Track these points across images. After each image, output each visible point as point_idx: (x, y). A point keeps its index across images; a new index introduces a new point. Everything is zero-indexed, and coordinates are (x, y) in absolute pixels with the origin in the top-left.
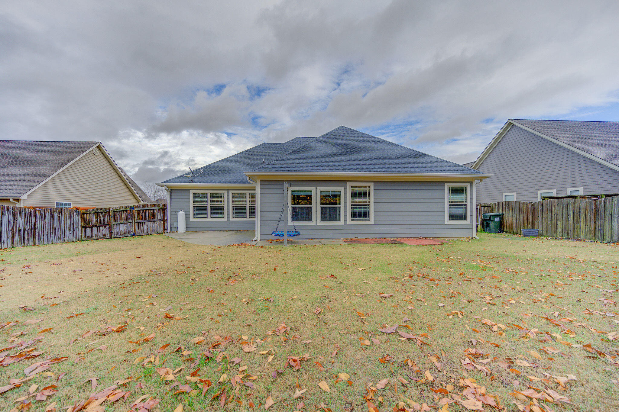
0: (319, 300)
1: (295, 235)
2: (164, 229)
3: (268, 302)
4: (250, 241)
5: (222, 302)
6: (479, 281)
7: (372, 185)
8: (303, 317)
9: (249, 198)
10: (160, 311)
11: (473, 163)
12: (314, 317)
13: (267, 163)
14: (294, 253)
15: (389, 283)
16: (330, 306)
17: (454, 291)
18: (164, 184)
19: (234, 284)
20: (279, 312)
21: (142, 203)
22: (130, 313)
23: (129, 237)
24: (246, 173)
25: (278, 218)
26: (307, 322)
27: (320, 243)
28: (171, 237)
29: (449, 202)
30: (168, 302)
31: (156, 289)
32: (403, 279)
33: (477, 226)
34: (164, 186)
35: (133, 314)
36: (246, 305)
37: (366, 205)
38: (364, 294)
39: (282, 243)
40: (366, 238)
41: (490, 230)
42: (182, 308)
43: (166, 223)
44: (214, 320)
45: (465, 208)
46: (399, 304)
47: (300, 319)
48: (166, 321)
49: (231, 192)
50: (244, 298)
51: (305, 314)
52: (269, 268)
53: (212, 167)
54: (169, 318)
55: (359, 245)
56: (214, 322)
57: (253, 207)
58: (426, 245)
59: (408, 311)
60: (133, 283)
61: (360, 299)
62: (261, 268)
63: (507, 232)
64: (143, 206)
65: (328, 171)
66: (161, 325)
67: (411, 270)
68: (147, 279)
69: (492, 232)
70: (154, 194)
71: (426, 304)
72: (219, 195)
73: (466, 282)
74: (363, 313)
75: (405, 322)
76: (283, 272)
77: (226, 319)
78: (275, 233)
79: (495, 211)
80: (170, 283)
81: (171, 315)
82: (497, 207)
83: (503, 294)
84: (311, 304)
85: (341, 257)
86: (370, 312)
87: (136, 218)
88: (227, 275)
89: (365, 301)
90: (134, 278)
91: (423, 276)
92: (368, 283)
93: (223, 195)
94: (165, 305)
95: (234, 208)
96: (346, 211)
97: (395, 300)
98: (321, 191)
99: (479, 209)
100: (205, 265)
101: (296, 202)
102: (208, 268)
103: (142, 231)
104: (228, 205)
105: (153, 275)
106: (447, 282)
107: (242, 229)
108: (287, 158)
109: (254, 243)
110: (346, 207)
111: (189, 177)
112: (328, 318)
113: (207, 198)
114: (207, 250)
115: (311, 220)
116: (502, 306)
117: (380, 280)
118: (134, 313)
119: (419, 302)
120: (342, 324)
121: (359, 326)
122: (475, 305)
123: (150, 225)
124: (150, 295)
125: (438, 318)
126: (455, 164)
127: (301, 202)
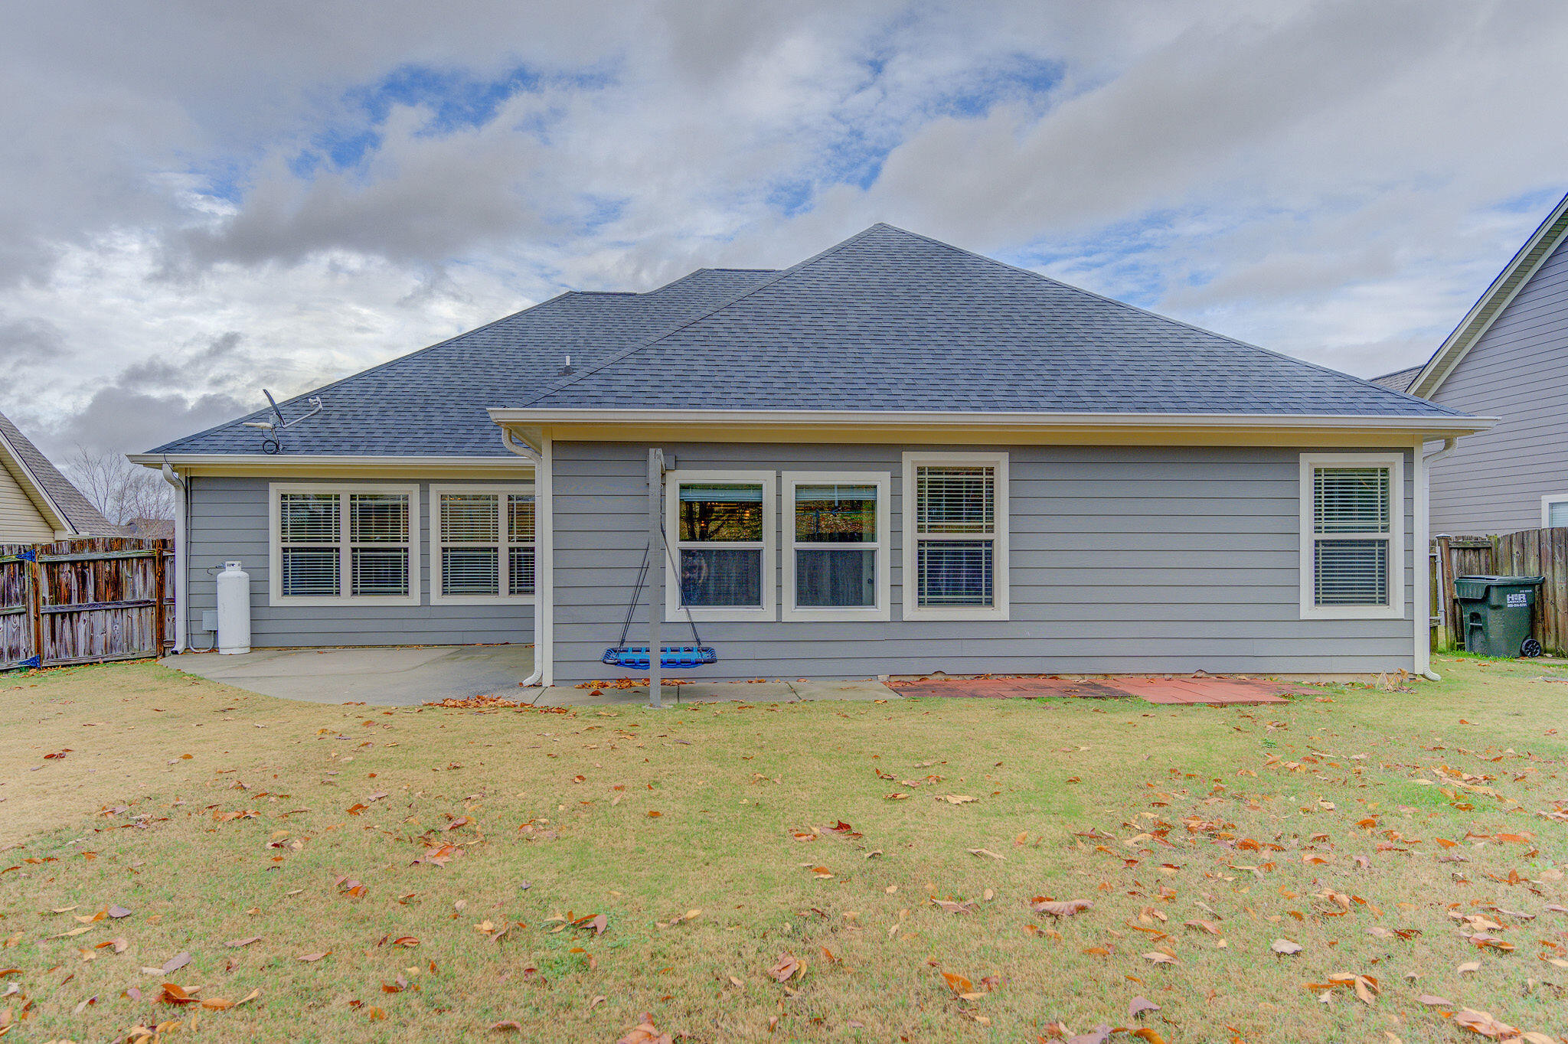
0: (789, 926)
1: (697, 663)
2: (161, 638)
3: (586, 934)
4: (514, 687)
5: (399, 933)
6: (1443, 853)
7: (1001, 463)
8: (726, 995)
9: (511, 513)
10: (141, 974)
11: (1415, 373)
12: (771, 992)
13: (580, 374)
14: (689, 736)
15: (1071, 858)
16: (835, 951)
17: (1338, 891)
18: (159, 458)
19: (446, 859)
20: (627, 975)
21: (67, 534)
22: (14, 987)
23: (11, 674)
24: (497, 414)
25: (627, 596)
26: (740, 1013)
27: (793, 697)
28: (188, 671)
29: (1318, 530)
30: (176, 937)
31: (128, 883)
32: (1130, 842)
33: (1433, 629)
34: (159, 466)
35: (27, 990)
36: (497, 946)
37: (978, 543)
38: (971, 901)
39: (642, 694)
40: (978, 676)
41: (1487, 641)
42: (235, 962)
43: (167, 616)
44: (365, 1010)
45: (1383, 555)
46: (1114, 942)
47: (712, 1002)
48: (166, 1018)
49: (435, 491)
50: (489, 917)
51: (734, 980)
52: (587, 797)
53: (356, 390)
54: (180, 1002)
55: (951, 703)
56: (366, 1014)
57: (526, 549)
58: (1223, 705)
59: (1151, 973)
60: (30, 861)
61: (953, 922)
62: (557, 794)
63: (1558, 654)
64: (73, 547)
65: (827, 407)
66: (144, 1031)
67: (1160, 804)
68: (91, 846)
69: (1498, 654)
70: (121, 496)
71: (1222, 943)
72: (389, 502)
73: (1386, 854)
74: (966, 979)
75: (1140, 1015)
76: (647, 811)
77: (414, 1002)
78: (614, 656)
79: (1507, 569)
80: (183, 857)
81: (187, 989)
82: (1515, 549)
83: (1546, 906)
84: (758, 942)
85: (878, 751)
86: (996, 972)
87: (45, 592)
88: (420, 824)
89: (976, 928)
90: (33, 842)
91: (1212, 829)
92: (986, 856)
93: (401, 502)
94: (165, 948)
95: (449, 553)
96: (896, 568)
97: (1097, 926)
98: (798, 488)
99: (1439, 559)
100: (330, 783)
101: (697, 529)
102: (343, 797)
103: (70, 647)
104: (425, 542)
105: (111, 828)
106: (1308, 856)
107: (479, 639)
108: (660, 352)
109: (529, 696)
110: (896, 550)
111: (262, 430)
112: (827, 996)
113: (338, 514)
114: (338, 726)
115: (755, 600)
116: (1542, 957)
117: (1036, 846)
118: (31, 985)
119: (1193, 935)
120: (883, 1023)
121: (953, 1029)
122: (1424, 951)
123: (104, 623)
124: (100, 908)
125: (1273, 1000)
126: (1340, 375)
127: (717, 531)
